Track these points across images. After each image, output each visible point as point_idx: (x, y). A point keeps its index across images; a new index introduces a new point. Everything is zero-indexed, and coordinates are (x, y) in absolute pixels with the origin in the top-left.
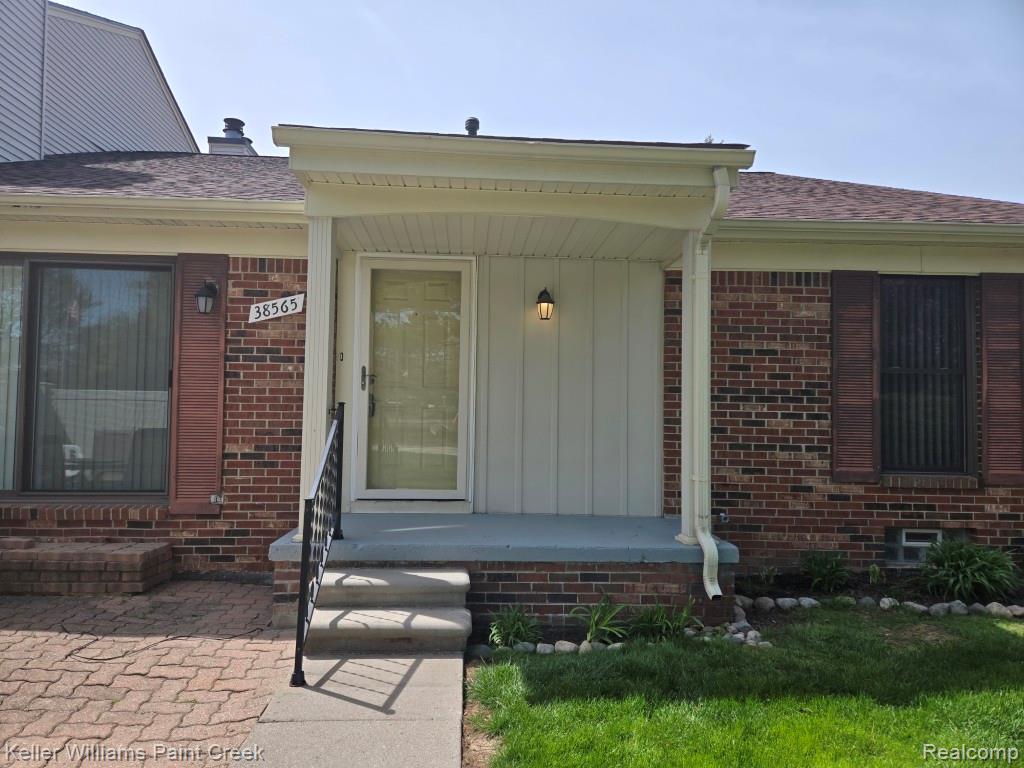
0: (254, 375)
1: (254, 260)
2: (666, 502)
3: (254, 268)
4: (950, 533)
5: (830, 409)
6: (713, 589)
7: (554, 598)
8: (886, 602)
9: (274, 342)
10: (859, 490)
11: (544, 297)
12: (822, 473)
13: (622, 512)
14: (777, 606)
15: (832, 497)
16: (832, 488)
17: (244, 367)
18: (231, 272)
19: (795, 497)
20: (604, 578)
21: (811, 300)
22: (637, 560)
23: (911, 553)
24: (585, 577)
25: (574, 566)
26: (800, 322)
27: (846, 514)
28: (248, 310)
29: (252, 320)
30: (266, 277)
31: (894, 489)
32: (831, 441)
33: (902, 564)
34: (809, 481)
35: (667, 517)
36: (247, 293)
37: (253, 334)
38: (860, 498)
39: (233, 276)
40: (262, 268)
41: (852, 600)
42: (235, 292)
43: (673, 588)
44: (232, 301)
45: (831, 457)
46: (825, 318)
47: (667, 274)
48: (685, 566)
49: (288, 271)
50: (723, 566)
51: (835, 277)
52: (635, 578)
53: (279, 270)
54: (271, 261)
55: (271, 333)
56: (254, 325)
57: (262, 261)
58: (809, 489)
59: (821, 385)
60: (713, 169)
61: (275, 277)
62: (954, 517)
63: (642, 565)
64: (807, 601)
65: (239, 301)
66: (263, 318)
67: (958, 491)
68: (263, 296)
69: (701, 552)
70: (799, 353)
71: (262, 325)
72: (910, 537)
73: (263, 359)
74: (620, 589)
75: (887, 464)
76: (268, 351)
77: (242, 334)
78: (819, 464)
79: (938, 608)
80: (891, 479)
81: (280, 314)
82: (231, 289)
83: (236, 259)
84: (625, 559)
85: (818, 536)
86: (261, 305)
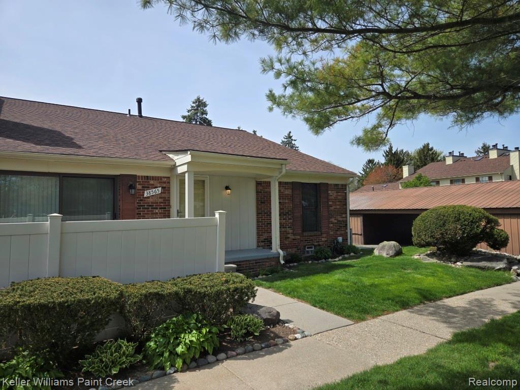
0: (146, 214)
1: (145, 176)
2: (258, 244)
3: (145, 179)
4: (315, 246)
5: (293, 217)
6: (282, 262)
7: (249, 269)
8: (310, 262)
9: (152, 203)
10: (299, 237)
11: (227, 188)
12: (291, 233)
13: (247, 248)
14: (290, 266)
15: (294, 239)
16: (293, 237)
17: (143, 211)
18: (138, 180)
19: (286, 240)
20: (260, 263)
21: (288, 189)
22: (266, 257)
23: (308, 252)
24: (256, 263)
25: (253, 260)
26: (285, 195)
27: (296, 243)
28: (144, 192)
29: (145, 196)
30: (149, 182)
31: (305, 236)
32: (292, 225)
33: (307, 255)
34: (289, 236)
35: (259, 248)
36: (143, 187)
37: (145, 201)
38: (299, 239)
39: (139, 182)
40: (147, 179)
41: (303, 263)
42: (139, 187)
43: (273, 263)
44: (138, 190)
45: (293, 229)
46: (291, 193)
47: (256, 181)
48: (276, 257)
49: (155, 180)
50: (284, 256)
51: (293, 183)
52: (266, 262)
53: (153, 179)
54: (150, 177)
55: (151, 200)
56: (145, 197)
57: (147, 177)
58: (288, 238)
59: (290, 211)
60: (282, 164)
61: (152, 182)
62: (317, 242)
63: (268, 258)
64: (295, 264)
65: (140, 190)
66: (149, 195)
67: (317, 236)
68: (148, 188)
69: (279, 254)
70: (286, 203)
71: (148, 198)
72: (308, 248)
73: (149, 208)
74: (263, 265)
75: (303, 231)
76: (150, 206)
77: (141, 200)
78: (291, 231)
79: (320, 261)
80: (305, 234)
81: (154, 194)
82: (138, 186)
83: (139, 176)
84: (264, 257)
85: (291, 250)
86: (148, 191)
